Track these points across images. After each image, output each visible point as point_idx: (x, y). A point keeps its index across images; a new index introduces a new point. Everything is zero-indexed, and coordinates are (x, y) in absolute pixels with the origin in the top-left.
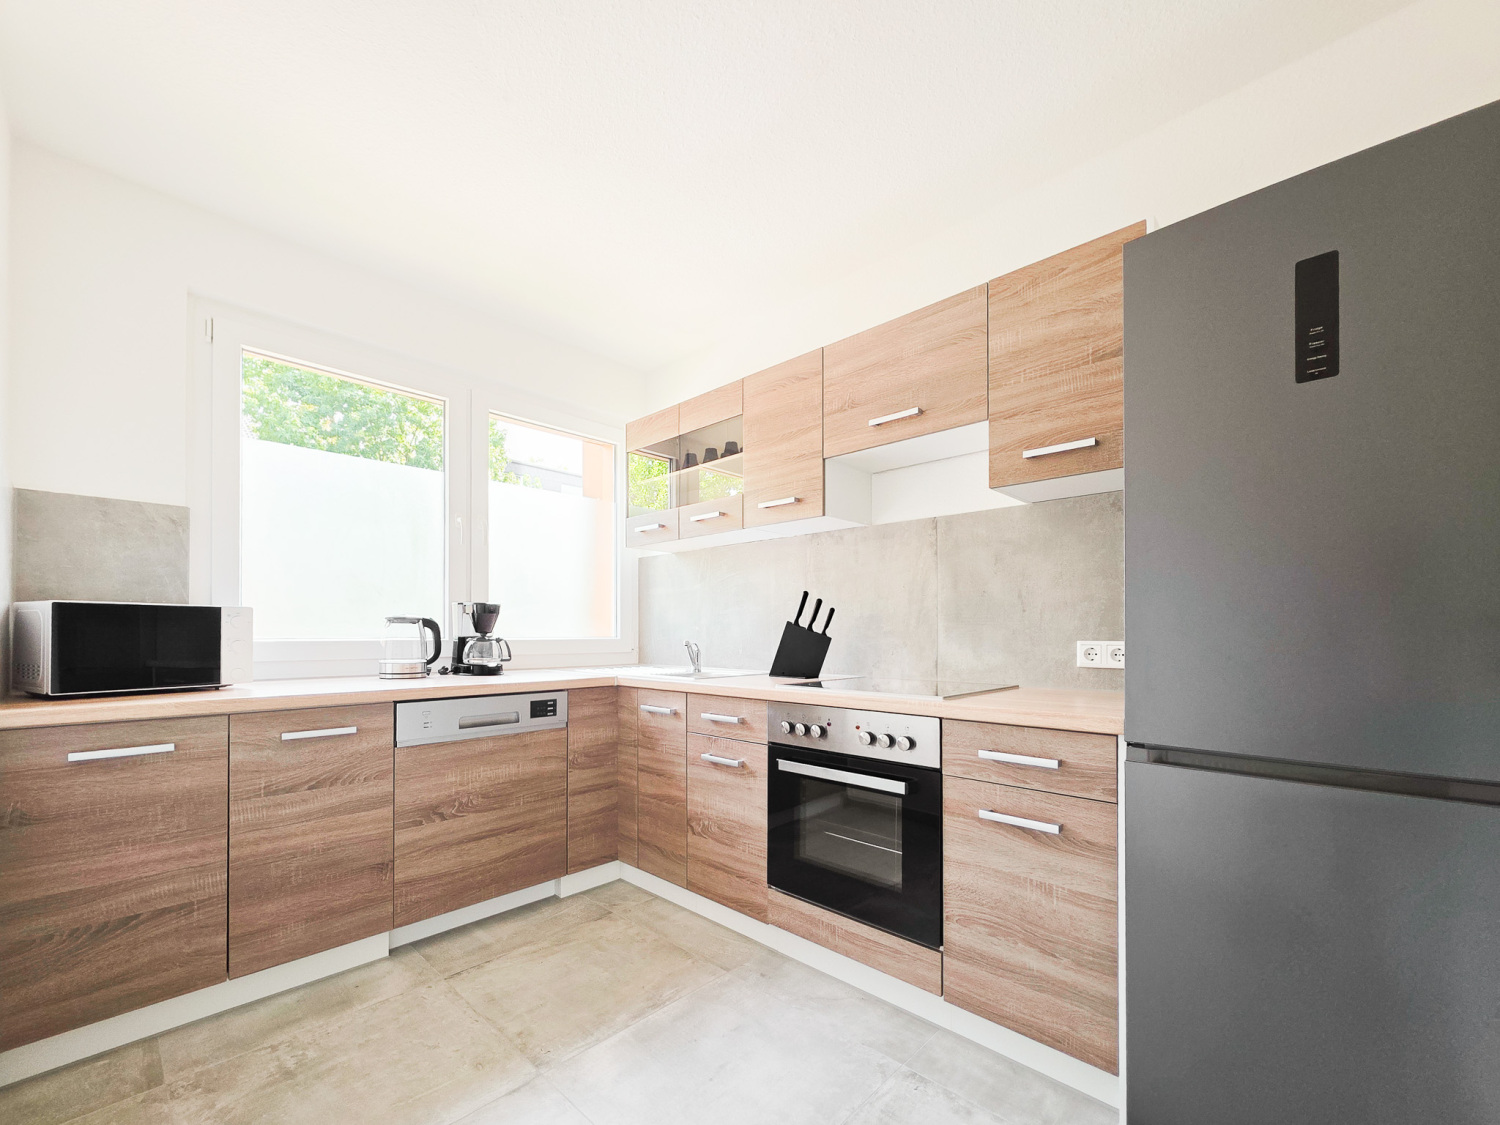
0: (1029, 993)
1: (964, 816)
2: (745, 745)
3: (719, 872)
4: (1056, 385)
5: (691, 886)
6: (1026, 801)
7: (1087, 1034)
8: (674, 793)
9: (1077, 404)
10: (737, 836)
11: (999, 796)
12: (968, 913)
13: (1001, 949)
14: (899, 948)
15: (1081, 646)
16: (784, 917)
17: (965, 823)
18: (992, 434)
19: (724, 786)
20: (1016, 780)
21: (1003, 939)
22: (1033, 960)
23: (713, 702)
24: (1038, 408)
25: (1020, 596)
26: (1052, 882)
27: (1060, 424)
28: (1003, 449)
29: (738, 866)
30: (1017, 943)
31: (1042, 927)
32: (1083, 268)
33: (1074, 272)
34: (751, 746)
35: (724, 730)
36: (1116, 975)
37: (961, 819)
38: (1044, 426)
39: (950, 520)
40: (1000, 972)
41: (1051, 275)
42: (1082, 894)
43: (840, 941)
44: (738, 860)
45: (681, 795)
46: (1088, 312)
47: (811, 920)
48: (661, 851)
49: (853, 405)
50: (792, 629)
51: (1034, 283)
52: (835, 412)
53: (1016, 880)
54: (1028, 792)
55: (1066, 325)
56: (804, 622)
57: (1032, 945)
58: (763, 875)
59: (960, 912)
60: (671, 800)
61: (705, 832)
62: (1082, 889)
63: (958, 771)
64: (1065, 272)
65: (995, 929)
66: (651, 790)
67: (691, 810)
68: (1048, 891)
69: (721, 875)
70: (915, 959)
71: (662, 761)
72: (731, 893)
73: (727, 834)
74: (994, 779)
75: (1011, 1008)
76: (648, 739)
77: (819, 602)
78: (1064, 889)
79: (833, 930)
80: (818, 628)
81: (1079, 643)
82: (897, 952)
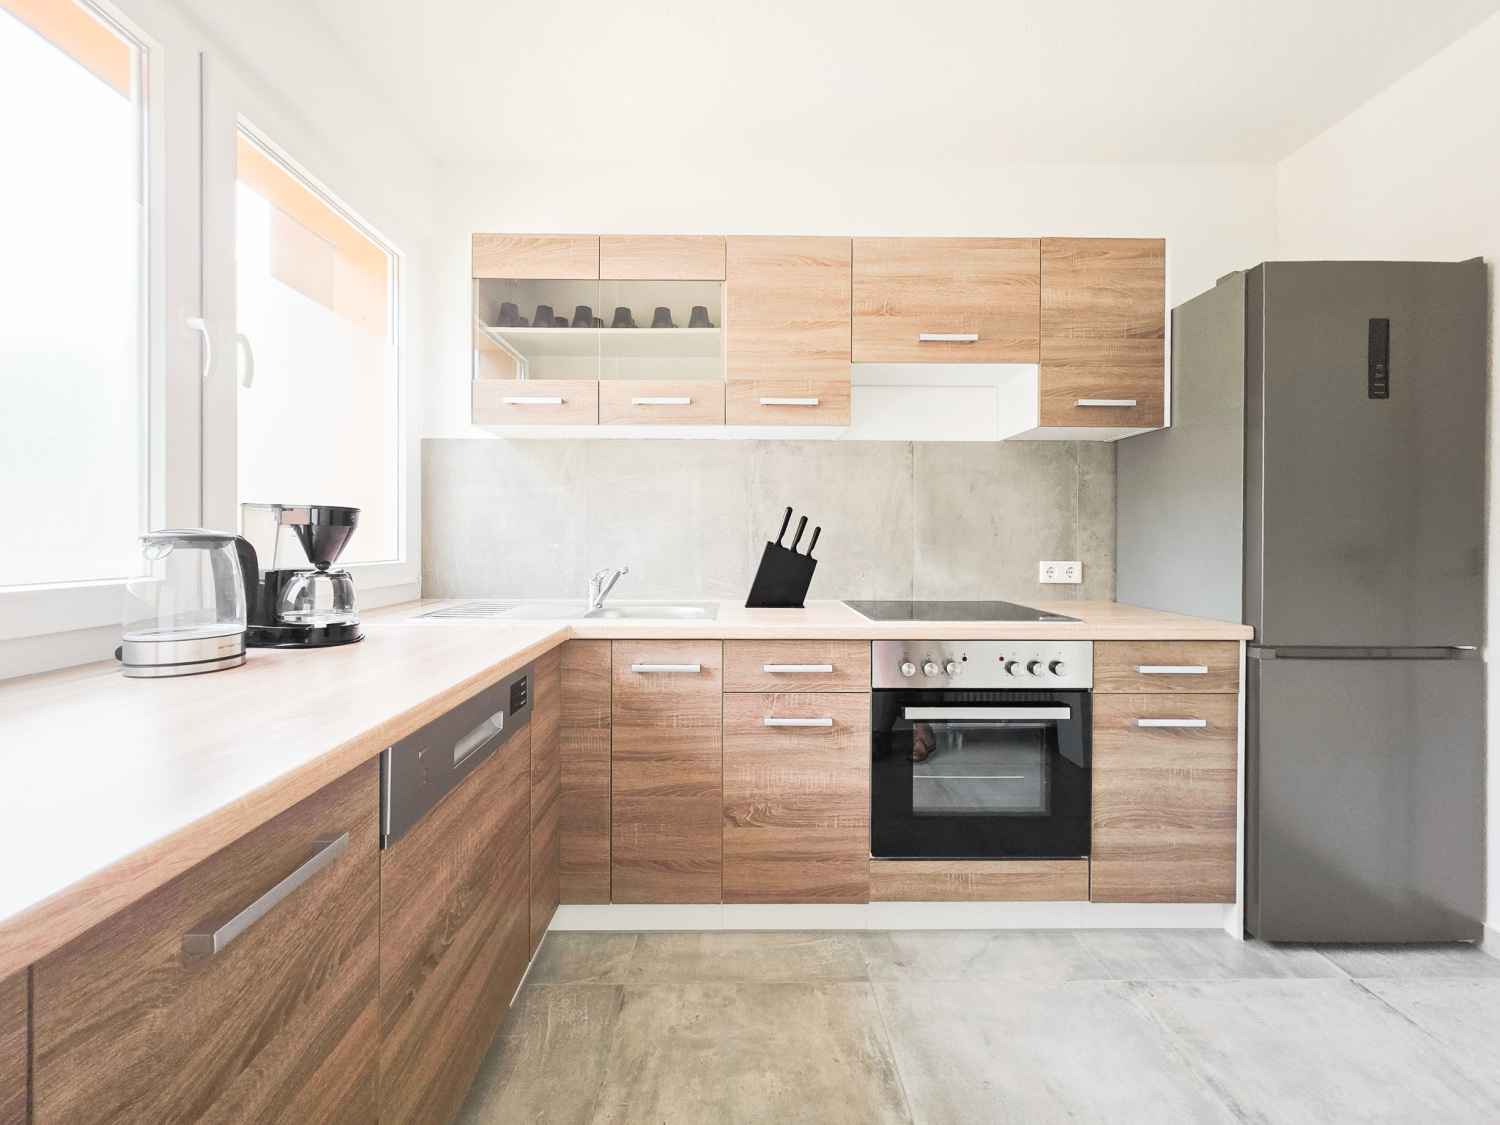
0: (1169, 865)
1: (1113, 728)
2: (833, 697)
3: (785, 864)
4: (1099, 348)
5: (730, 896)
6: (1169, 704)
7: (1214, 880)
8: (697, 778)
9: (1115, 369)
10: (819, 811)
11: (1145, 703)
12: (1116, 815)
13: (1147, 837)
14: (1046, 870)
15: (1043, 566)
16: (896, 887)
17: (1114, 734)
18: (1043, 378)
19: (796, 752)
20: (1162, 687)
21: (1147, 827)
22: (1173, 837)
23: (775, 649)
24: (1083, 364)
25: (993, 522)
26: (1189, 767)
27: (1102, 381)
28: (1053, 392)
29: (821, 847)
30: (1159, 827)
31: (1181, 806)
32: (1120, 258)
33: (1113, 258)
34: (841, 697)
35: (795, 683)
36: (1235, 826)
37: (1111, 731)
38: (1088, 381)
39: (927, 446)
40: (1144, 857)
41: (1096, 254)
42: (1213, 770)
43: (974, 887)
44: (818, 840)
45: (712, 778)
46: (1124, 295)
47: (936, 878)
48: (666, 866)
49: (892, 312)
50: (773, 550)
51: (1081, 254)
52: (867, 314)
53: (1159, 773)
54: (1170, 696)
55: (1106, 301)
56: (787, 543)
57: (1172, 824)
58: (865, 847)
59: (1108, 816)
60: (695, 789)
61: (762, 817)
62: (1212, 767)
63: (1109, 687)
64: (1106, 256)
65: (1140, 821)
66: (641, 784)
67: (730, 796)
68: (1185, 775)
69: (787, 866)
70: (1062, 875)
71: (671, 740)
72: (811, 884)
73: (800, 810)
74: (1142, 689)
75: (1154, 884)
76: (637, 710)
77: (804, 520)
78: (1198, 770)
79: (964, 879)
80: (802, 549)
81: (1041, 563)
82: (1041, 875)
